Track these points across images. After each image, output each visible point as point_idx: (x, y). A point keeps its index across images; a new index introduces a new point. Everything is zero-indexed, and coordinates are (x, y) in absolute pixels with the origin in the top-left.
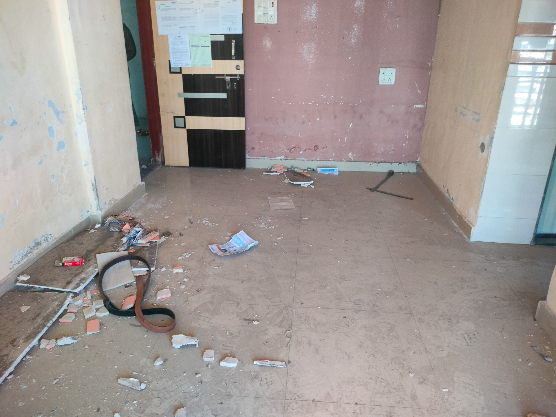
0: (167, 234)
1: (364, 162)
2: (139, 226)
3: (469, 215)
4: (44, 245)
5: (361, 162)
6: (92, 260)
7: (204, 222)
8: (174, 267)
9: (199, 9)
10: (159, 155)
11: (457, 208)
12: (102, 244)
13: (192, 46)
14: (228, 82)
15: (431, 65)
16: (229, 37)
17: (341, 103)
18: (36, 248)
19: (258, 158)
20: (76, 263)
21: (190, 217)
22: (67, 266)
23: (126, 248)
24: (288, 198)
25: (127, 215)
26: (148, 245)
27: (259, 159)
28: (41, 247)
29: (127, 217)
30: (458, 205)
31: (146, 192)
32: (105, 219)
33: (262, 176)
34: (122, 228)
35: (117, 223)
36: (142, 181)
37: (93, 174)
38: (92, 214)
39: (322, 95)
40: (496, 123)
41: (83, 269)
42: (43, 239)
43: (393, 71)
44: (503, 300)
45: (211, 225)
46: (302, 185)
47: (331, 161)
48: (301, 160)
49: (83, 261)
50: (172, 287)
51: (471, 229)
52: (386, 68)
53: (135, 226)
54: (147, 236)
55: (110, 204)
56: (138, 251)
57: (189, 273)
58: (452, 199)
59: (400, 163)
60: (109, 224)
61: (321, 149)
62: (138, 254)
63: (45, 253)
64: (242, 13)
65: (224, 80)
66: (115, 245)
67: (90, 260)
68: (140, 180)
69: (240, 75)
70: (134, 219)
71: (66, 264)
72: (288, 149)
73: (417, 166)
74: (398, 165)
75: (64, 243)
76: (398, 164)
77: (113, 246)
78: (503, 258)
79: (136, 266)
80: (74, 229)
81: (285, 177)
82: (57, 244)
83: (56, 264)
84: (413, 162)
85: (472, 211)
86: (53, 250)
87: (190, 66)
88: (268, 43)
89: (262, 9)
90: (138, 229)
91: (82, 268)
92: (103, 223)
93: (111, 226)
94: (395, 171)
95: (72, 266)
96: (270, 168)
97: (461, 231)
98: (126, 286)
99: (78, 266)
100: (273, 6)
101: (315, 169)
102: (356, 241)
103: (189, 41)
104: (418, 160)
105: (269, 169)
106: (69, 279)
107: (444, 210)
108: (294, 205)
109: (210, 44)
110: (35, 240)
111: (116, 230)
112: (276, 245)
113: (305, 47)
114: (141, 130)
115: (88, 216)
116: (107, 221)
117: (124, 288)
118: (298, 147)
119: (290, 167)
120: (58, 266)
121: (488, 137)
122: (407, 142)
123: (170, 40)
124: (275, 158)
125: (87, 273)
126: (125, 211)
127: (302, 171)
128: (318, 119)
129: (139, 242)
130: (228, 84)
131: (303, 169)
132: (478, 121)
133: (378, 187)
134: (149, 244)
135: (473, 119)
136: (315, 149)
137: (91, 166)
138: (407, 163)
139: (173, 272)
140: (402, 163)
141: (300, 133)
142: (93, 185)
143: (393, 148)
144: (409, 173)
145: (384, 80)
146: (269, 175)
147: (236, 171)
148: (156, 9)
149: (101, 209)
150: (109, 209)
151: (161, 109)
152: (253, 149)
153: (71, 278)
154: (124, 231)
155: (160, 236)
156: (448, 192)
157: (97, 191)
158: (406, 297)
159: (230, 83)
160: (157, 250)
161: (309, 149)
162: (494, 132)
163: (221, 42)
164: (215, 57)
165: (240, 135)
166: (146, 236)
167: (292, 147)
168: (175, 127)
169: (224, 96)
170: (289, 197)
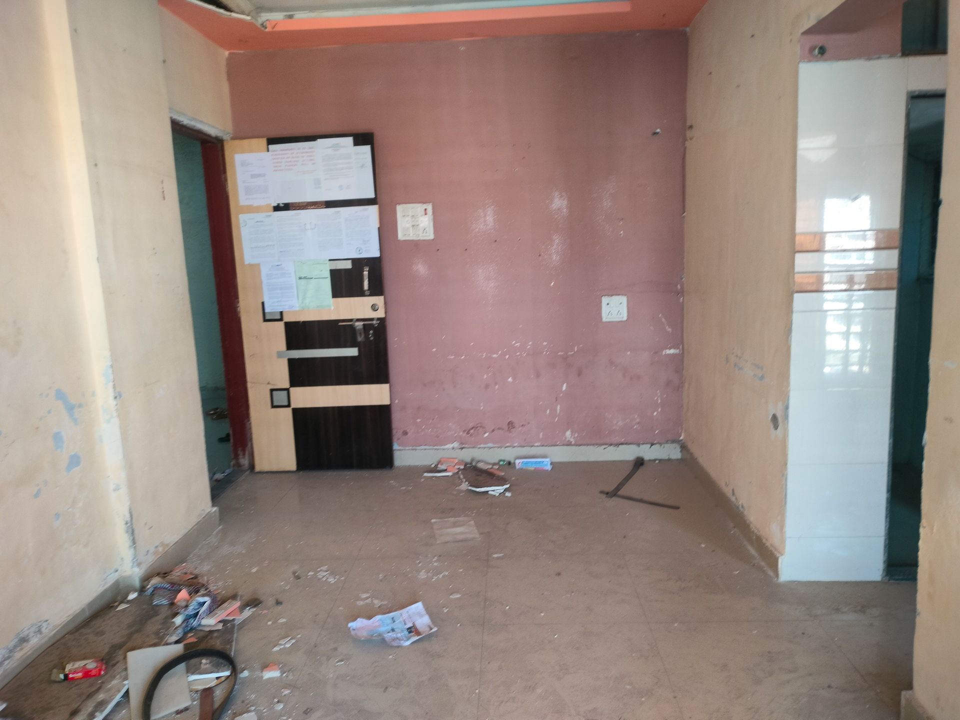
0: (254, 602)
1: (593, 445)
2: (205, 592)
3: (772, 537)
4: (35, 641)
5: (588, 445)
6: (118, 664)
7: (321, 575)
8: (265, 667)
9: (311, 223)
10: (244, 454)
11: (751, 523)
12: (137, 631)
13: (300, 278)
14: (360, 330)
15: (682, 288)
16: (358, 263)
17: (545, 353)
18: (19, 649)
19: (414, 448)
20: (90, 673)
21: (296, 567)
22: (72, 678)
23: (181, 635)
24: (466, 519)
25: (184, 571)
26: (220, 626)
27: (416, 450)
28: (29, 646)
29: (186, 573)
30: (753, 517)
31: (220, 524)
32: (146, 582)
33: (422, 480)
34: (175, 598)
35: (167, 589)
36: (213, 506)
37: (128, 504)
38: (124, 574)
39: (514, 342)
40: (788, 385)
41: (103, 683)
42: (33, 629)
43: (623, 300)
44: (844, 690)
45: (332, 580)
46: (490, 493)
47: (537, 446)
48: (488, 447)
49: (102, 667)
50: (260, 708)
51: (776, 560)
52: (612, 296)
53: (197, 592)
54: (218, 611)
55: (155, 553)
56: (202, 639)
57: (291, 677)
58: (742, 507)
59: (652, 445)
60: (153, 591)
61: (519, 427)
62: (202, 646)
63: (35, 656)
64: (378, 225)
65: (352, 328)
66: (162, 632)
67: (114, 665)
68: (210, 503)
69: (378, 319)
70: (196, 577)
71: (71, 676)
72: (464, 431)
73: (681, 447)
74: (651, 447)
75: (71, 633)
76: (649, 445)
77: (157, 633)
78: (838, 610)
79: (196, 670)
80: (90, 605)
81: (461, 479)
82: (58, 637)
83: (53, 677)
84: (673, 442)
85: (774, 528)
86: (50, 649)
87: (297, 309)
88: (421, 268)
89: (409, 218)
90: (201, 600)
91: (100, 682)
92: (142, 590)
93: (155, 596)
94: (647, 457)
95: (82, 678)
96: (436, 463)
97: (763, 564)
98: (178, 712)
99: (93, 678)
100: (426, 214)
101: (512, 461)
102: (585, 594)
103: (295, 272)
104: (681, 438)
105: (433, 466)
106: (75, 706)
107: (732, 525)
108: (476, 531)
109: (328, 275)
110: (18, 634)
111: (165, 602)
112: (446, 611)
113: (480, 271)
114: (217, 409)
115: (116, 579)
116: (148, 587)
117: (175, 716)
118: (481, 427)
119: (469, 460)
120: (57, 680)
121: (780, 405)
122: (660, 410)
123: (264, 271)
124: (442, 447)
125: (109, 690)
126: (182, 562)
127: (490, 466)
128: (510, 379)
129: (205, 622)
130: (360, 334)
131: (492, 461)
132: (762, 378)
133: (618, 488)
134: (222, 624)
135: (755, 375)
136: (509, 428)
137: (124, 491)
138: (664, 443)
139: (262, 677)
140: (656, 444)
141: (482, 404)
142: (127, 523)
143: (638, 420)
144: (669, 460)
145: (610, 315)
146: (434, 477)
147: (377, 472)
148: (241, 225)
149: (139, 565)
150: (152, 562)
151: (249, 378)
152: (405, 433)
153: (79, 704)
154: (178, 603)
155: (242, 608)
156: (733, 494)
157: (133, 533)
158: (675, 697)
159: (362, 331)
160: (235, 635)
161: (499, 429)
162: (788, 398)
163: (346, 270)
164: (337, 292)
165: (382, 413)
166: (216, 611)
167: (471, 427)
168: (273, 406)
169: (353, 352)
170: (466, 516)
